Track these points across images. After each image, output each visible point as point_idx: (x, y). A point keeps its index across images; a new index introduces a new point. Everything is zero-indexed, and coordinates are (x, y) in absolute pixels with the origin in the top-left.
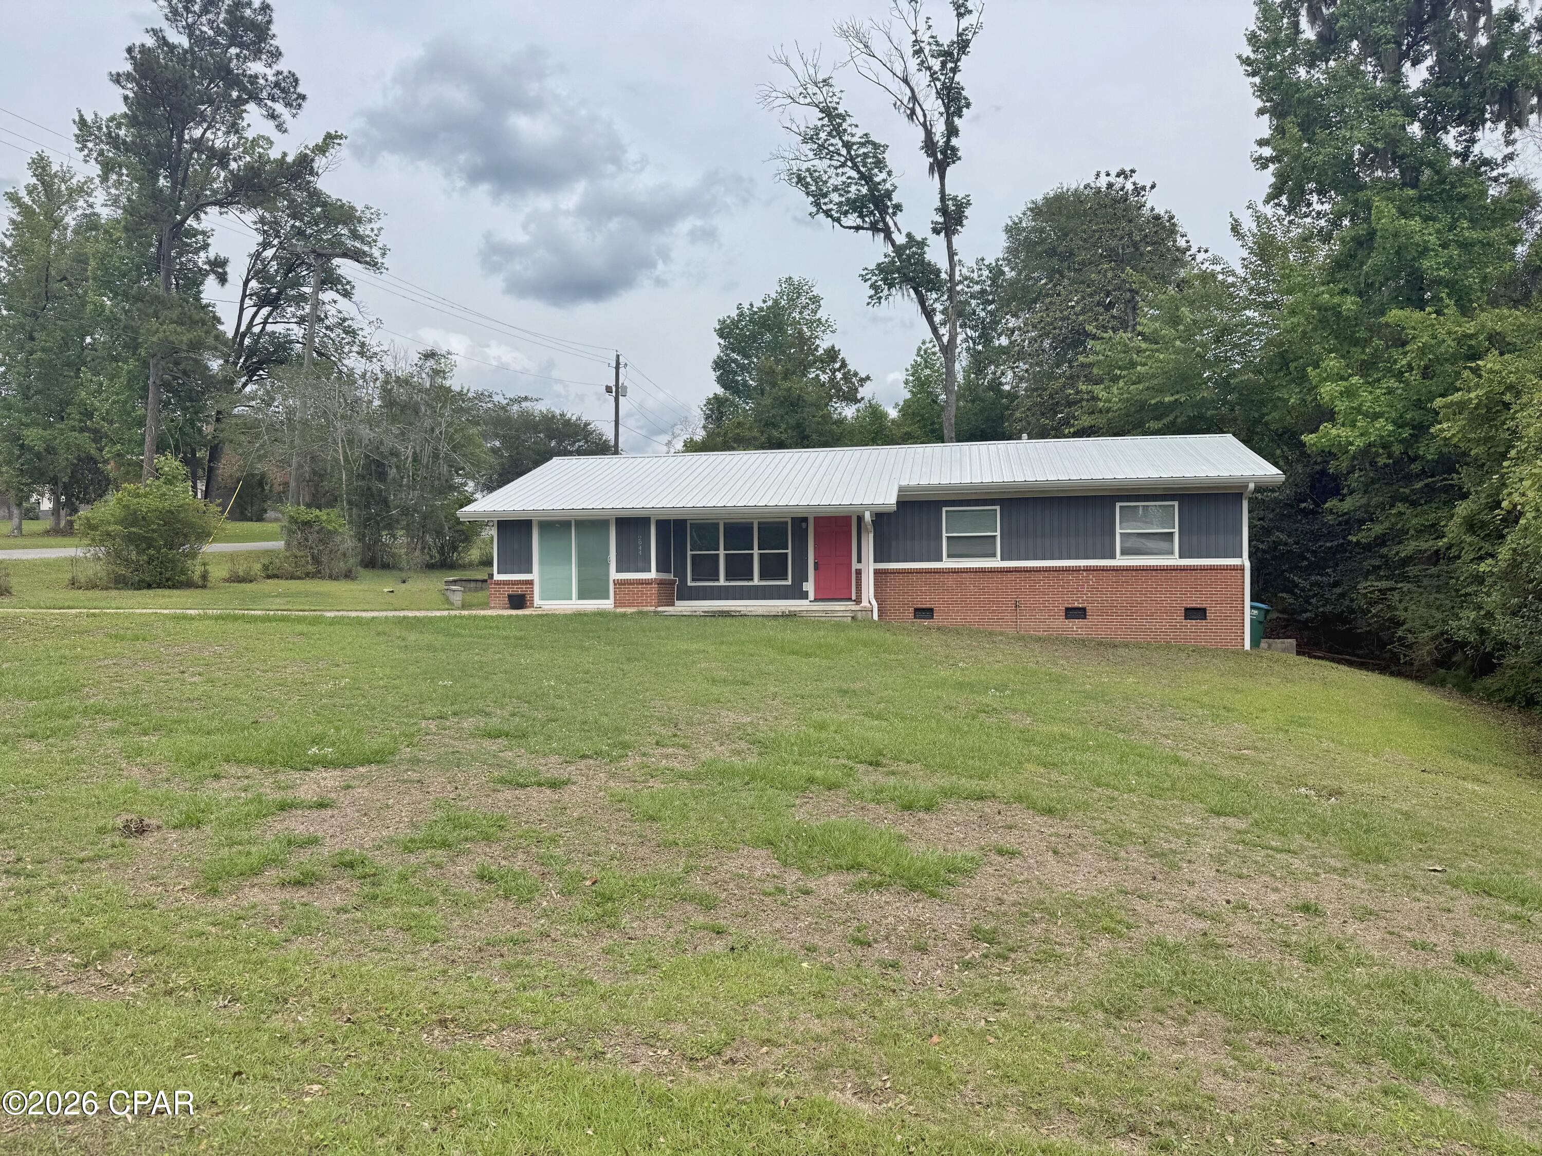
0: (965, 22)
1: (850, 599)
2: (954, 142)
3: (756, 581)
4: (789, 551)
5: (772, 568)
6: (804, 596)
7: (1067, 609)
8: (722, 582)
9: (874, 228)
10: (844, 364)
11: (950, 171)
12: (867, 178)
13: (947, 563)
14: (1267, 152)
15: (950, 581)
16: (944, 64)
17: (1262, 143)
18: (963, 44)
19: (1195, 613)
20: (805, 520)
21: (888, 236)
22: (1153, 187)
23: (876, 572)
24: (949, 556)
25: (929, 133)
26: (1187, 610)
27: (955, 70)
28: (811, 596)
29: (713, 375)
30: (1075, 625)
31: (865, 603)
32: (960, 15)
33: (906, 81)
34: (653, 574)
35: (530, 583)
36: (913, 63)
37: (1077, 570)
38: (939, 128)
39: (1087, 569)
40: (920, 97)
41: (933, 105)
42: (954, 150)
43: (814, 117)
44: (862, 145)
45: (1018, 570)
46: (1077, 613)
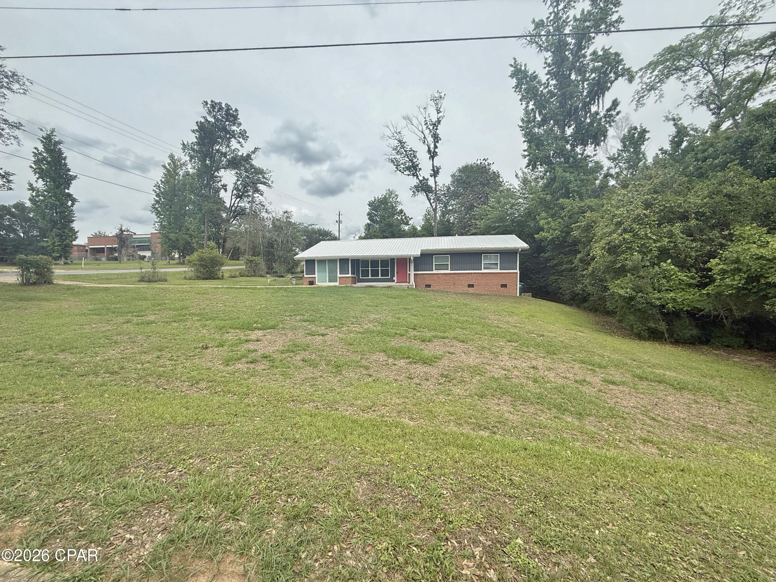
0: (440, 115)
1: (407, 282)
2: (436, 150)
3: (380, 277)
4: (389, 268)
5: (385, 273)
6: (394, 281)
7: (468, 285)
8: (370, 277)
9: (413, 175)
10: (405, 214)
11: (435, 159)
12: (411, 161)
13: (435, 272)
14: (526, 153)
15: (435, 277)
16: (433, 128)
17: (524, 151)
18: (439, 122)
19: (504, 286)
20: (394, 259)
21: (417, 177)
22: (493, 163)
23: (414, 274)
24: (435, 270)
25: (429, 148)
26: (501, 285)
27: (436, 129)
28: (396, 281)
29: (367, 217)
30: (471, 290)
31: (411, 283)
32: (438, 113)
33: (422, 132)
34: (350, 275)
35: (315, 277)
36: (425, 127)
37: (471, 273)
38: (432, 146)
39: (474, 273)
40: (427, 137)
41: (430, 140)
42: (436, 152)
43: (396, 143)
44: (410, 151)
45: (455, 274)
46: (471, 286)
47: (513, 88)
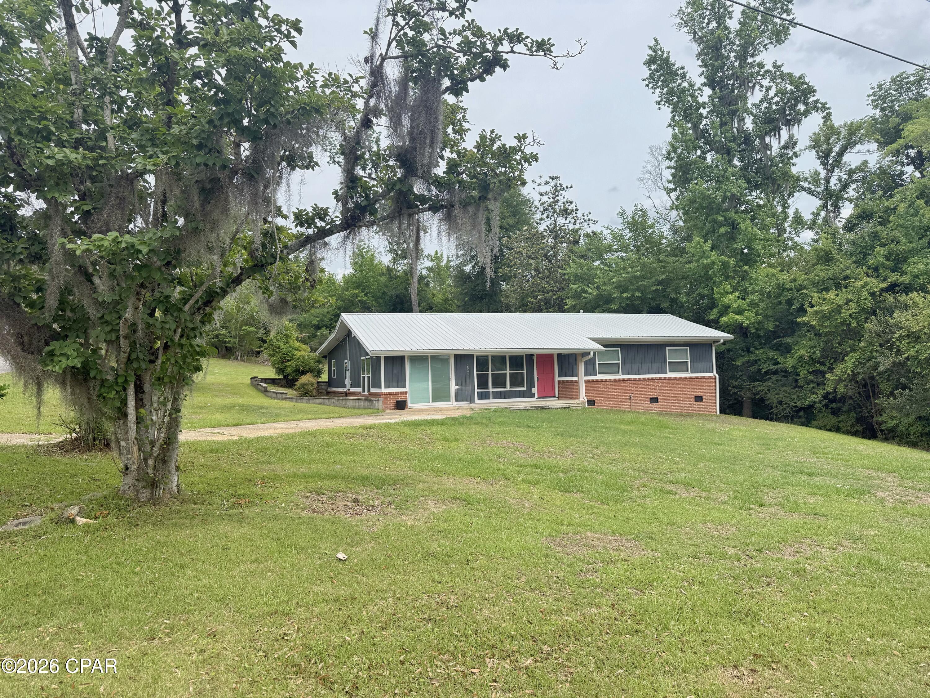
1: (555, 397)
3: (508, 388)
4: (525, 371)
5: (516, 381)
6: (533, 395)
7: (651, 398)
13: (599, 377)
14: (671, 186)
15: (602, 385)
19: (699, 399)
20: (533, 355)
22: (571, 187)
23: (586, 381)
24: (599, 373)
26: (696, 397)
28: (536, 396)
30: (654, 406)
31: (581, 399)
35: (406, 393)
37: (653, 379)
39: (659, 379)
45: (630, 380)
46: (654, 400)
47: (644, 80)
